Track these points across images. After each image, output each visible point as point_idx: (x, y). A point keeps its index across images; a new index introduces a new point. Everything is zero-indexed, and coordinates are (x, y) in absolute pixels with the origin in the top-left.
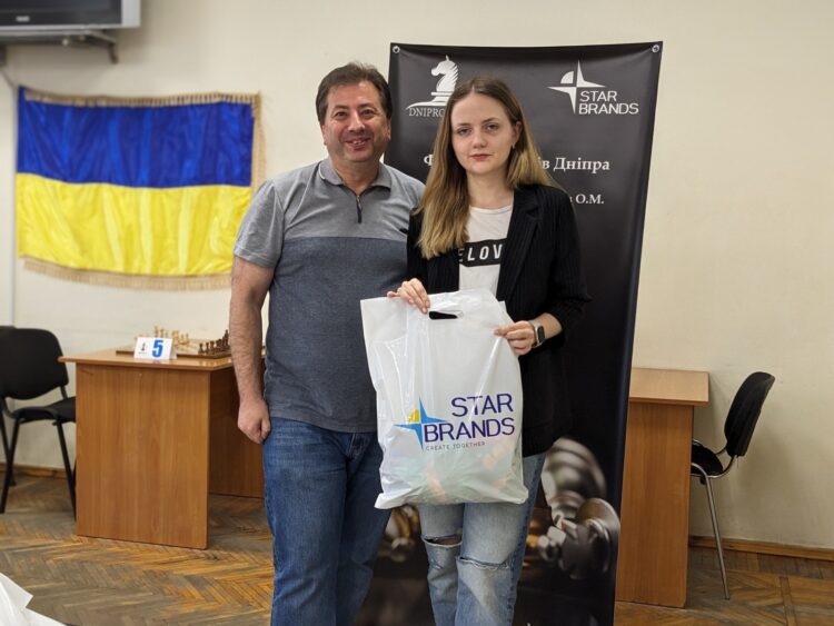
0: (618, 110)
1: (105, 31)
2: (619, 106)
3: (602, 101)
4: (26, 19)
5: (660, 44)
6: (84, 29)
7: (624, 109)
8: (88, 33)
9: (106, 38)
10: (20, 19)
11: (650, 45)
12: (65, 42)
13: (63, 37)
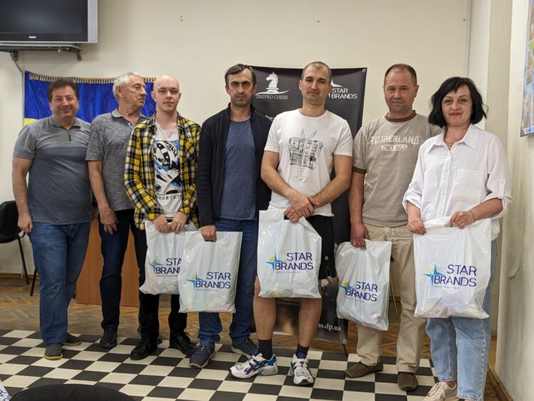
0: (348, 97)
1: (76, 44)
2: (349, 95)
3: (341, 93)
4: (35, 37)
5: (366, 68)
6: (68, 44)
7: (351, 96)
8: (70, 46)
9: (78, 48)
10: (30, 37)
11: (362, 69)
12: (59, 51)
13: (58, 47)
